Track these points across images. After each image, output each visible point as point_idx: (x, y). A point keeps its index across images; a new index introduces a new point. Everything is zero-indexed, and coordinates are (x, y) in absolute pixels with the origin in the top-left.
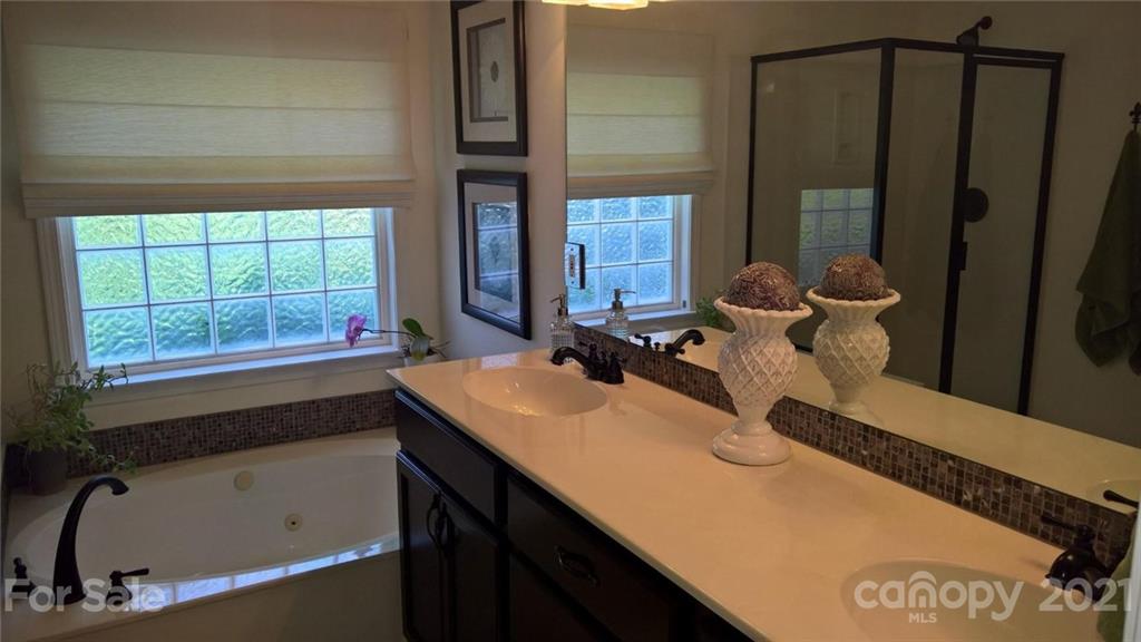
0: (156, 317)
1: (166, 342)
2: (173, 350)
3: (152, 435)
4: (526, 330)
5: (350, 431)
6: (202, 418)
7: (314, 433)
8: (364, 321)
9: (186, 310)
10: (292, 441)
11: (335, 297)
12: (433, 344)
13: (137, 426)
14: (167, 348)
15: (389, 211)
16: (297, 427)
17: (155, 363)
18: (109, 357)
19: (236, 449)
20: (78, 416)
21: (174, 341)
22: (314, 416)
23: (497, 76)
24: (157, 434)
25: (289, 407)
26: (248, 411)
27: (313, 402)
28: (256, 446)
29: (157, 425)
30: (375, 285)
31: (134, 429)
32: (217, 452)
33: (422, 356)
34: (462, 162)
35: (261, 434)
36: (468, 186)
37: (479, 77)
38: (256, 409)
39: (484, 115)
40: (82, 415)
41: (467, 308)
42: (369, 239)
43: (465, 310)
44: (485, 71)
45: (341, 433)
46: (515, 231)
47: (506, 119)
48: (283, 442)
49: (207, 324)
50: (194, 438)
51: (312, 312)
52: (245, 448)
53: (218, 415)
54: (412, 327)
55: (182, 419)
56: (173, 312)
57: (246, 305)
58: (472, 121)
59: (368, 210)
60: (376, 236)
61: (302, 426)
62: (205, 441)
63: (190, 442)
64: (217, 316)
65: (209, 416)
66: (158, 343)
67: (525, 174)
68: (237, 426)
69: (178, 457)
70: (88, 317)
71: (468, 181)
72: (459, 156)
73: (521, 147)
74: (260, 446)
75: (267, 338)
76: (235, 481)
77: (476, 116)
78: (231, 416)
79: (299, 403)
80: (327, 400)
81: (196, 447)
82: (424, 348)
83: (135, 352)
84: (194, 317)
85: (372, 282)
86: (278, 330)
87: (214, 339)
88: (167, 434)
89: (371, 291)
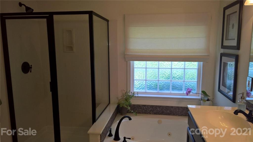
0: (147, 83)
1: (149, 88)
2: (150, 90)
3: (143, 107)
4: (234, 100)
5: (186, 116)
6: (153, 106)
7: (178, 114)
8: (192, 90)
9: (153, 82)
10: (172, 115)
11: (186, 83)
12: (209, 98)
13: (141, 105)
14: (148, 89)
15: (202, 63)
16: (173, 112)
17: (146, 92)
18: (138, 90)
19: (160, 114)
20: (129, 101)
21: (150, 88)
22: (178, 110)
23: (233, 27)
24: (144, 108)
25: (172, 107)
26: (163, 106)
27: (178, 107)
28: (164, 115)
29: (145, 106)
30: (197, 81)
31: (140, 106)
32: (156, 114)
33: (205, 101)
34: (222, 51)
35: (165, 112)
36: (223, 58)
37: (229, 27)
38: (165, 106)
39: (229, 38)
40: (130, 101)
41: (220, 90)
42: (196, 70)
43: (219, 91)
44: (231, 26)
45: (184, 116)
46: (233, 70)
47: (234, 39)
48: (170, 115)
49: (157, 85)
50: (151, 110)
51: (181, 85)
52: (162, 114)
53: (157, 106)
54: (204, 93)
55: (149, 105)
56: (150, 82)
57: (166, 82)
58: (226, 40)
59: (197, 62)
60: (198, 69)
61: (174, 112)
62: (153, 111)
63: (150, 111)
64: (159, 84)
65: (155, 106)
66: (147, 88)
67: (238, 55)
68: (160, 109)
69: (148, 113)
70: (135, 81)
71: (223, 56)
72: (222, 49)
73: (238, 47)
74: (165, 115)
75: (169, 90)
76: (158, 121)
77: (227, 38)
78: (160, 107)
79: (175, 107)
80: (181, 107)
81: (151, 112)
82: (206, 99)
83: (142, 90)
84: (155, 84)
85: (196, 80)
86: (172, 89)
87: (158, 89)
88: (146, 108)
89: (196, 82)
